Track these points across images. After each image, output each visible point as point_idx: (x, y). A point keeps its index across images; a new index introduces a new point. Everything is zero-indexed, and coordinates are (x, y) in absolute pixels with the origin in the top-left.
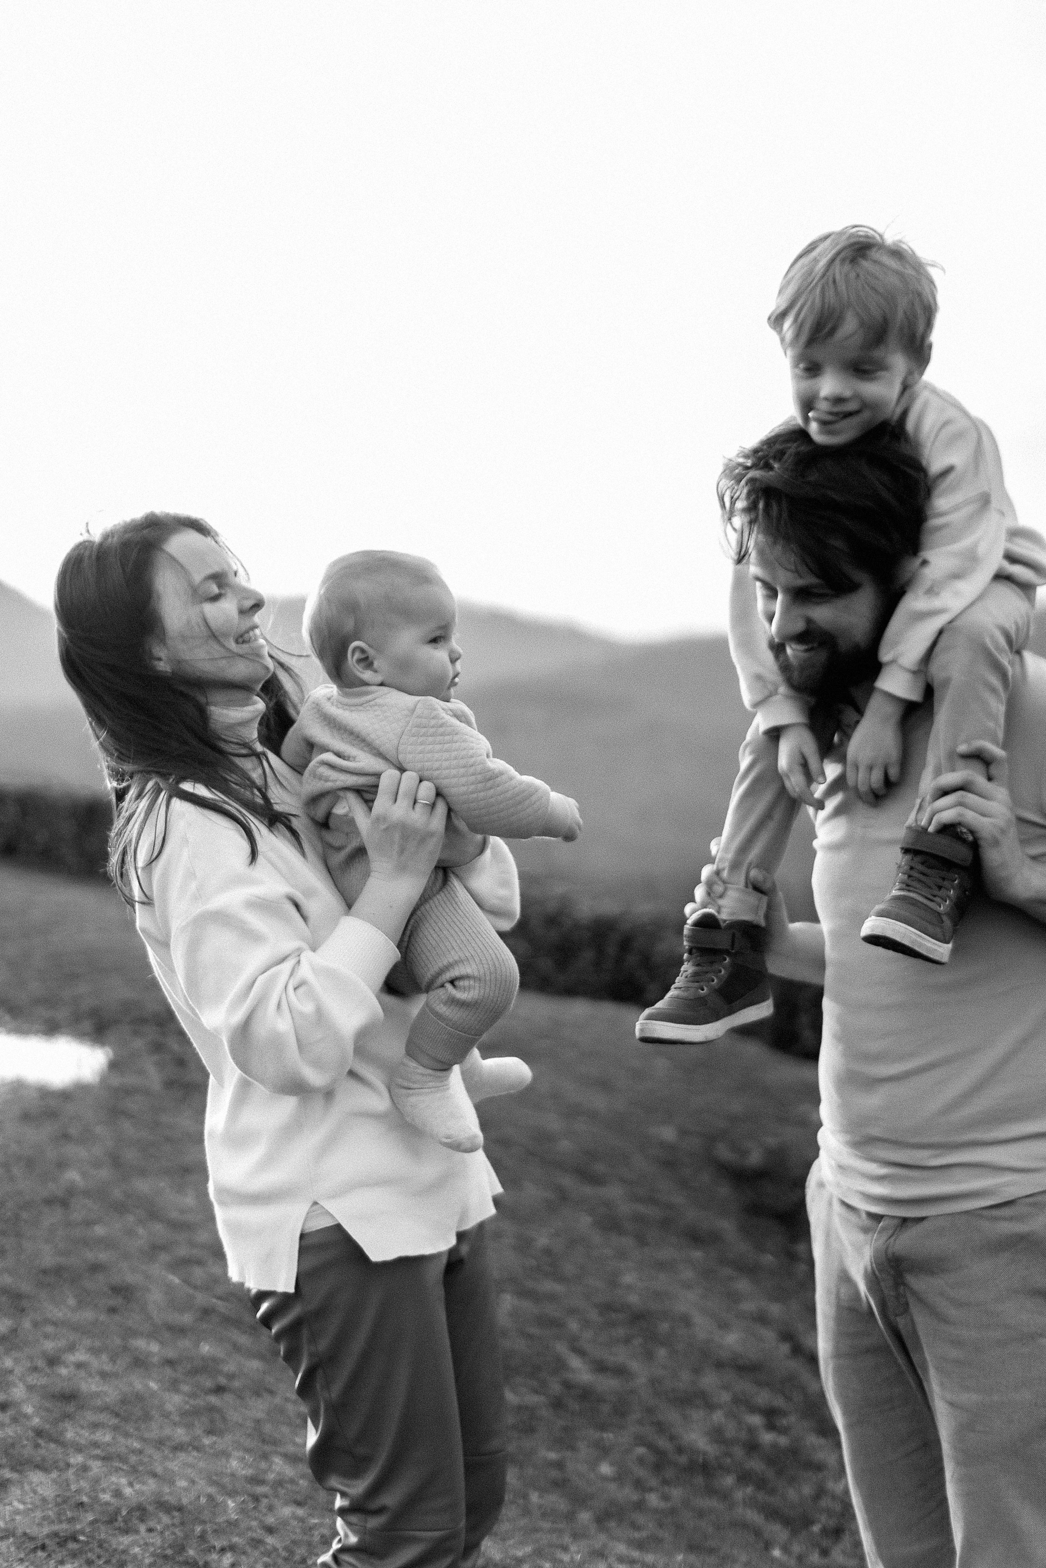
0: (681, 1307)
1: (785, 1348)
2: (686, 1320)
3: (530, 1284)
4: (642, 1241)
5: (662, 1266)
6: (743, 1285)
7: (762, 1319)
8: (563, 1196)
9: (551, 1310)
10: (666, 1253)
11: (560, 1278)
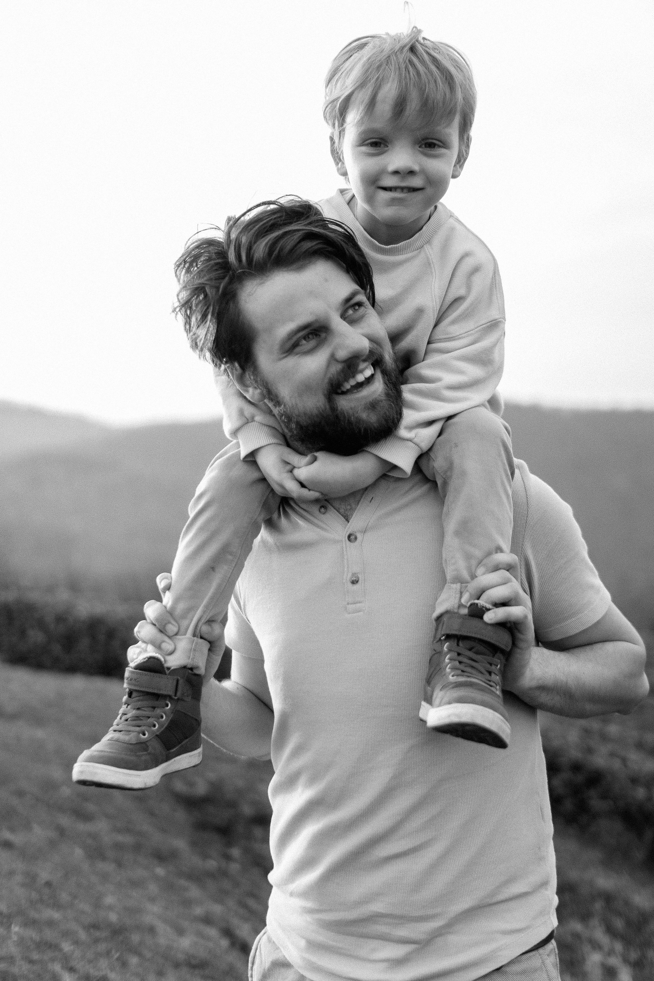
0: (148, 919)
1: (225, 943)
2: (152, 930)
3: (33, 914)
4: (120, 864)
5: (135, 884)
6: (194, 892)
7: (207, 920)
8: (62, 831)
9: (49, 935)
10: (139, 873)
11: (57, 905)
